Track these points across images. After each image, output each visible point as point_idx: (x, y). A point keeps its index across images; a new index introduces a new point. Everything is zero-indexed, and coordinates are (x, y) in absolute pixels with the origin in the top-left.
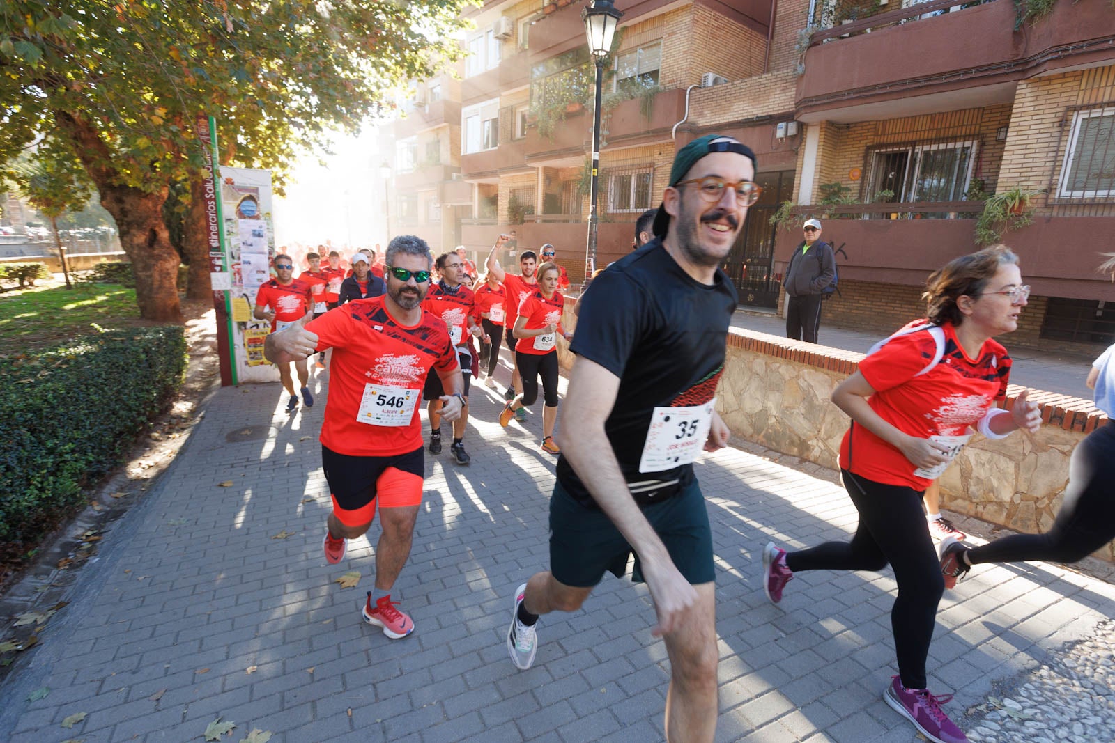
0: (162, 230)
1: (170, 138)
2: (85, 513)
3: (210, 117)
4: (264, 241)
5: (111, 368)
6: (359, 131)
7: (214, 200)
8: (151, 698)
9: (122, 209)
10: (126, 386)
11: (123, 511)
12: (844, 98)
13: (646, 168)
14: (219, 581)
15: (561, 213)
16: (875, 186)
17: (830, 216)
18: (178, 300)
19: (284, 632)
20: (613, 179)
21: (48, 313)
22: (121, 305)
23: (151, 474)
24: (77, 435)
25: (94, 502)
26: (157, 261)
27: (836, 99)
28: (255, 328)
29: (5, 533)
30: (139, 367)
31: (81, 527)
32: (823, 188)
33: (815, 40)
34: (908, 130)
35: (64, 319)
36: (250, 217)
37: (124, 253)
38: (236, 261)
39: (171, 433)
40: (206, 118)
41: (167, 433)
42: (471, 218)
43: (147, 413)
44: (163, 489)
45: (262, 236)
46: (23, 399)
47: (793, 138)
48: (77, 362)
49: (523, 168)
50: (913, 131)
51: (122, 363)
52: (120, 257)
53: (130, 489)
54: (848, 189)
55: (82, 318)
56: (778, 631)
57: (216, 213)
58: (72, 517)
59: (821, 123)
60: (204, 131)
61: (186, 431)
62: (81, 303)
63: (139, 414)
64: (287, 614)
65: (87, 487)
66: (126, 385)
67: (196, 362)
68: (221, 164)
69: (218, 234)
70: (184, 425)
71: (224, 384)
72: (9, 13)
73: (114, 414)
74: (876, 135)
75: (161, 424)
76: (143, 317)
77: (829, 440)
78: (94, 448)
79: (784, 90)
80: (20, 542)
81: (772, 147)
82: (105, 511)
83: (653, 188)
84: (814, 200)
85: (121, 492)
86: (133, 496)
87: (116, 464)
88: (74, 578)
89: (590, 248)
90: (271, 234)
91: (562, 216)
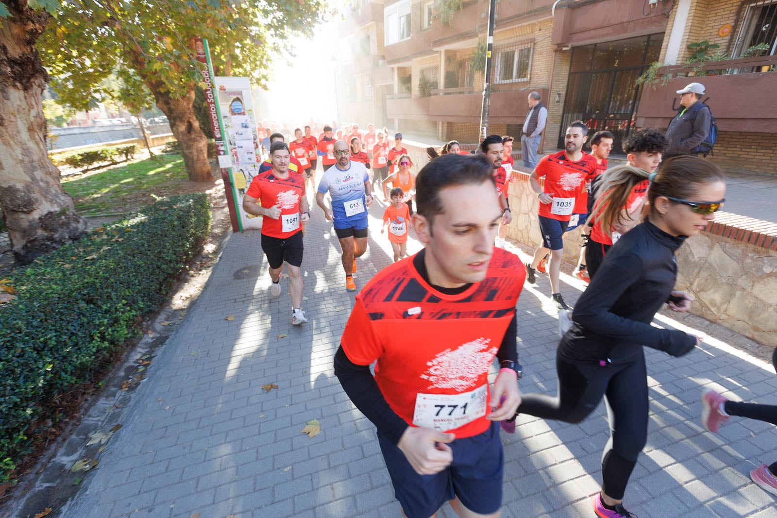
0: (194, 121)
1: (175, 61)
2: (144, 341)
3: (204, 40)
4: (249, 130)
6: (313, 35)
7: (214, 103)
9: (169, 109)
11: (167, 338)
13: (527, 43)
14: (215, 416)
15: (457, 86)
17: (696, 73)
18: (209, 168)
20: (499, 55)
21: (140, 178)
22: (180, 170)
23: (186, 304)
24: (128, 292)
25: (150, 332)
26: (194, 142)
31: (139, 352)
32: (689, 48)
35: (147, 183)
36: (239, 114)
38: (233, 146)
39: (201, 270)
40: (201, 41)
41: (199, 270)
42: (393, 94)
43: (184, 260)
45: (248, 127)
47: (666, 2)
49: (430, 52)
53: (173, 318)
54: (716, 46)
55: (157, 182)
57: (216, 113)
60: (201, 51)
61: (211, 269)
63: (177, 263)
66: (165, 246)
68: (216, 75)
69: (219, 128)
70: (209, 263)
71: (234, 231)
73: (157, 269)
75: (195, 264)
76: (190, 179)
78: (143, 297)
81: (644, 14)
82: (156, 338)
83: (532, 61)
84: (680, 59)
85: (167, 320)
86: (174, 324)
87: (163, 301)
88: (129, 400)
89: (483, 119)
90: (254, 125)
91: (459, 88)
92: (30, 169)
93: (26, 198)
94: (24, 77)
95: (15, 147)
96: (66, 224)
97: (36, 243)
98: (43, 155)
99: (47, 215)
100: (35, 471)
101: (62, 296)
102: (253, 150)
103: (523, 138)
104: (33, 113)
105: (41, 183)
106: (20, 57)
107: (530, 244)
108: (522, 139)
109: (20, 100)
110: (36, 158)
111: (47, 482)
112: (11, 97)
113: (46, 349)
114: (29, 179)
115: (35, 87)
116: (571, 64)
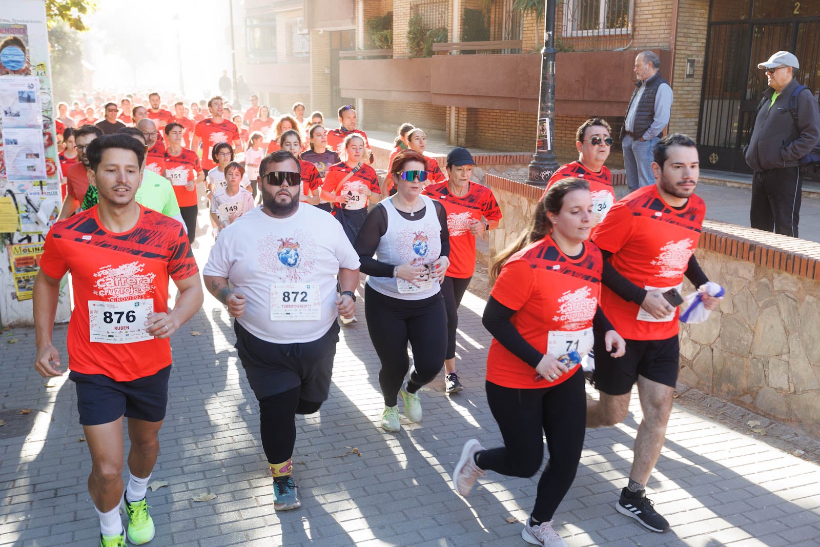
4: (36, 107)
15: (489, 40)
28: (26, 241)
36: (15, 72)
42: (353, 48)
45: (34, 101)
89: (543, 101)
90: (47, 96)
91: (491, 42)
102: (40, 150)
103: (626, 142)
108: (624, 145)
116: (711, 6)
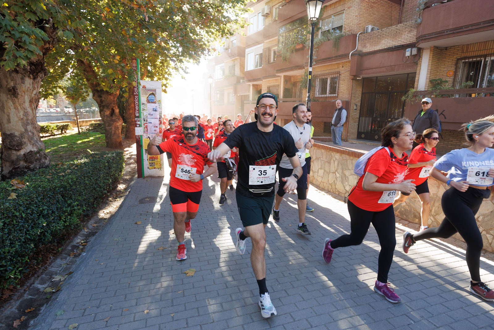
0: (116, 109)
1: (121, 69)
2: (81, 233)
4: (158, 113)
5: (94, 169)
6: (199, 62)
7: (138, 95)
8: (104, 320)
9: (101, 100)
10: (100, 177)
11: (96, 233)
12: (444, 34)
13: (335, 74)
14: (134, 268)
15: (292, 98)
16: (462, 80)
17: (436, 96)
18: (121, 139)
19: (161, 295)
20: (318, 80)
21: (71, 144)
22: (99, 141)
23: (108, 216)
24: (80, 198)
25: (85, 228)
26: (114, 122)
27: (440, 35)
29: (51, 240)
30: (105, 169)
31: (79, 239)
32: (431, 81)
33: (428, 5)
34: (482, 49)
35: (77, 147)
36: (152, 103)
37: (101, 119)
38: (146, 122)
39: (116, 199)
40: (136, 59)
41: (115, 198)
42: (249, 100)
43: (107, 189)
44: (112, 224)
45: (157, 111)
46: (60, 182)
47: (415, 56)
48: (81, 166)
49: (274, 76)
50: (485, 50)
51: (98, 167)
52: (99, 120)
53: (99, 223)
54: (446, 82)
55: (84, 147)
56: (410, 320)
57: (138, 101)
58: (76, 235)
59: (431, 47)
60: (134, 65)
61: (123, 198)
62: (83, 140)
63: (104, 189)
64: (163, 286)
65: (83, 221)
67: (128, 167)
68: (141, 80)
69: (138, 110)
70: (122, 195)
71: (139, 177)
72: (62, 20)
73: (94, 189)
74: (463, 52)
75: (112, 194)
76: (107, 146)
77: (437, 216)
78: (86, 204)
79: (410, 31)
80: (56, 244)
81: (403, 61)
82: (89, 232)
83: (339, 84)
84: (427, 88)
85: (96, 224)
86: (100, 226)
87: (94, 211)
88: (76, 261)
90: (161, 110)
91: (293, 98)
92: (25, 125)
93: (19, 141)
94: (35, 73)
95: (20, 110)
96: (39, 160)
97: (19, 170)
98: (34, 117)
99: (29, 152)
100: (24, 289)
101: (52, 188)
102: (158, 125)
103: (332, 128)
104: (35, 92)
105: (30, 133)
106: (37, 61)
107: (337, 193)
109: (30, 84)
110: (30, 118)
111: (31, 295)
112: (26, 82)
113: (41, 216)
114: (23, 130)
115: (39, 78)
116: (363, 89)
